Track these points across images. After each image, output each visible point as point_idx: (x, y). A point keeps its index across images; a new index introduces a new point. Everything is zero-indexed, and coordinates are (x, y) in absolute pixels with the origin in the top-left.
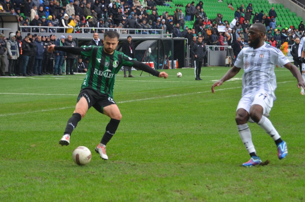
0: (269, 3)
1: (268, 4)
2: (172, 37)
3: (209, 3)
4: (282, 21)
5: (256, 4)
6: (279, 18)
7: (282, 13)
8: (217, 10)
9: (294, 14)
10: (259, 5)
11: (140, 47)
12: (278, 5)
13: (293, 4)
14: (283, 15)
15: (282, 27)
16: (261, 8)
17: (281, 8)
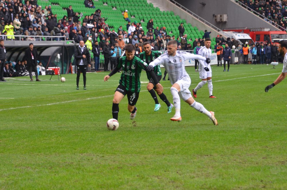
0: (161, 10)
1: (159, 12)
2: (74, 44)
3: (104, 11)
4: (173, 28)
5: (148, 11)
6: (171, 25)
7: (173, 20)
8: (112, 17)
9: (184, 21)
10: (151, 12)
11: (45, 53)
12: (169, 13)
13: (183, 11)
14: (174, 22)
15: (173, 33)
16: (153, 15)
17: (172, 16)
